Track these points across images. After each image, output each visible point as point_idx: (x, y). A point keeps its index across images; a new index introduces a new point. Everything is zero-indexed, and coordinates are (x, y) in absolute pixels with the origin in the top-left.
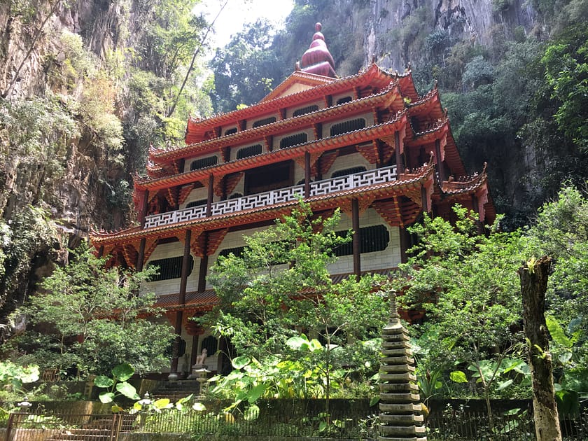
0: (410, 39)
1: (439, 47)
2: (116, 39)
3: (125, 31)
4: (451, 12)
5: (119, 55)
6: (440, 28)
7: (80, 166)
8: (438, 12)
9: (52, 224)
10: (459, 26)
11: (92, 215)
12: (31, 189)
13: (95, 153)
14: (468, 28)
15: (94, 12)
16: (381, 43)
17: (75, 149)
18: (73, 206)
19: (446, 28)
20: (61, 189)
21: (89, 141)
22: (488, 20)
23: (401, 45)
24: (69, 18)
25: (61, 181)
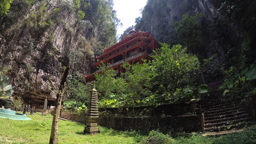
0: (158, 26)
1: (164, 27)
2: (94, 36)
3: (96, 34)
4: (166, 20)
5: (94, 40)
6: (164, 23)
7: (86, 62)
8: (163, 20)
9: (81, 74)
10: (168, 22)
11: (90, 72)
12: (76, 68)
13: (90, 59)
14: (169, 23)
15: (89, 32)
16: (154, 28)
17: (85, 59)
18: (86, 70)
19: (165, 23)
20: (83, 67)
21: (88, 57)
22: (173, 20)
23: (157, 28)
24: (84, 34)
25: (83, 66)
